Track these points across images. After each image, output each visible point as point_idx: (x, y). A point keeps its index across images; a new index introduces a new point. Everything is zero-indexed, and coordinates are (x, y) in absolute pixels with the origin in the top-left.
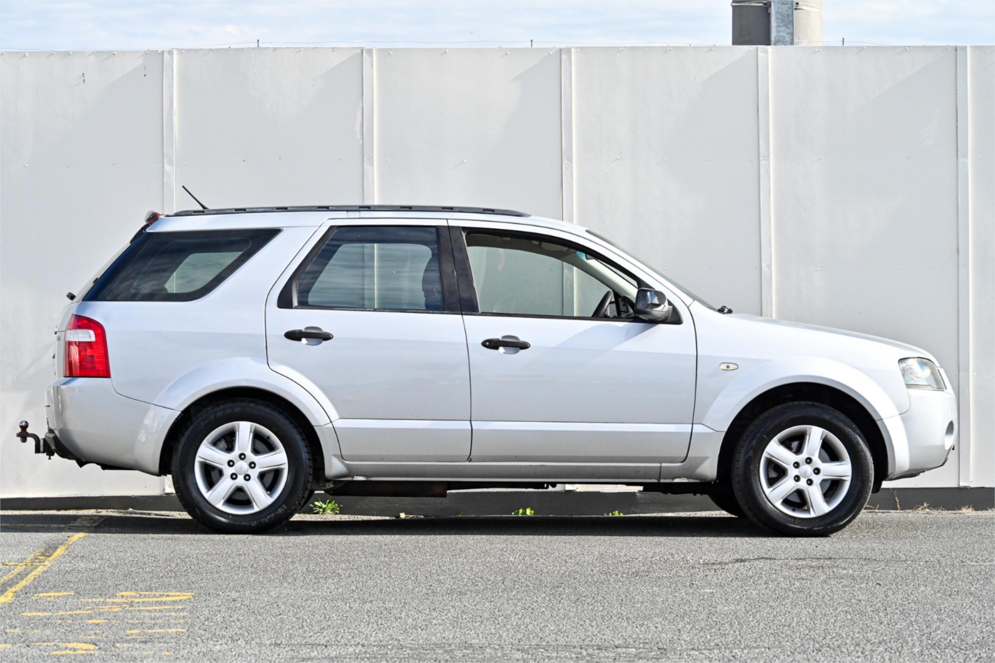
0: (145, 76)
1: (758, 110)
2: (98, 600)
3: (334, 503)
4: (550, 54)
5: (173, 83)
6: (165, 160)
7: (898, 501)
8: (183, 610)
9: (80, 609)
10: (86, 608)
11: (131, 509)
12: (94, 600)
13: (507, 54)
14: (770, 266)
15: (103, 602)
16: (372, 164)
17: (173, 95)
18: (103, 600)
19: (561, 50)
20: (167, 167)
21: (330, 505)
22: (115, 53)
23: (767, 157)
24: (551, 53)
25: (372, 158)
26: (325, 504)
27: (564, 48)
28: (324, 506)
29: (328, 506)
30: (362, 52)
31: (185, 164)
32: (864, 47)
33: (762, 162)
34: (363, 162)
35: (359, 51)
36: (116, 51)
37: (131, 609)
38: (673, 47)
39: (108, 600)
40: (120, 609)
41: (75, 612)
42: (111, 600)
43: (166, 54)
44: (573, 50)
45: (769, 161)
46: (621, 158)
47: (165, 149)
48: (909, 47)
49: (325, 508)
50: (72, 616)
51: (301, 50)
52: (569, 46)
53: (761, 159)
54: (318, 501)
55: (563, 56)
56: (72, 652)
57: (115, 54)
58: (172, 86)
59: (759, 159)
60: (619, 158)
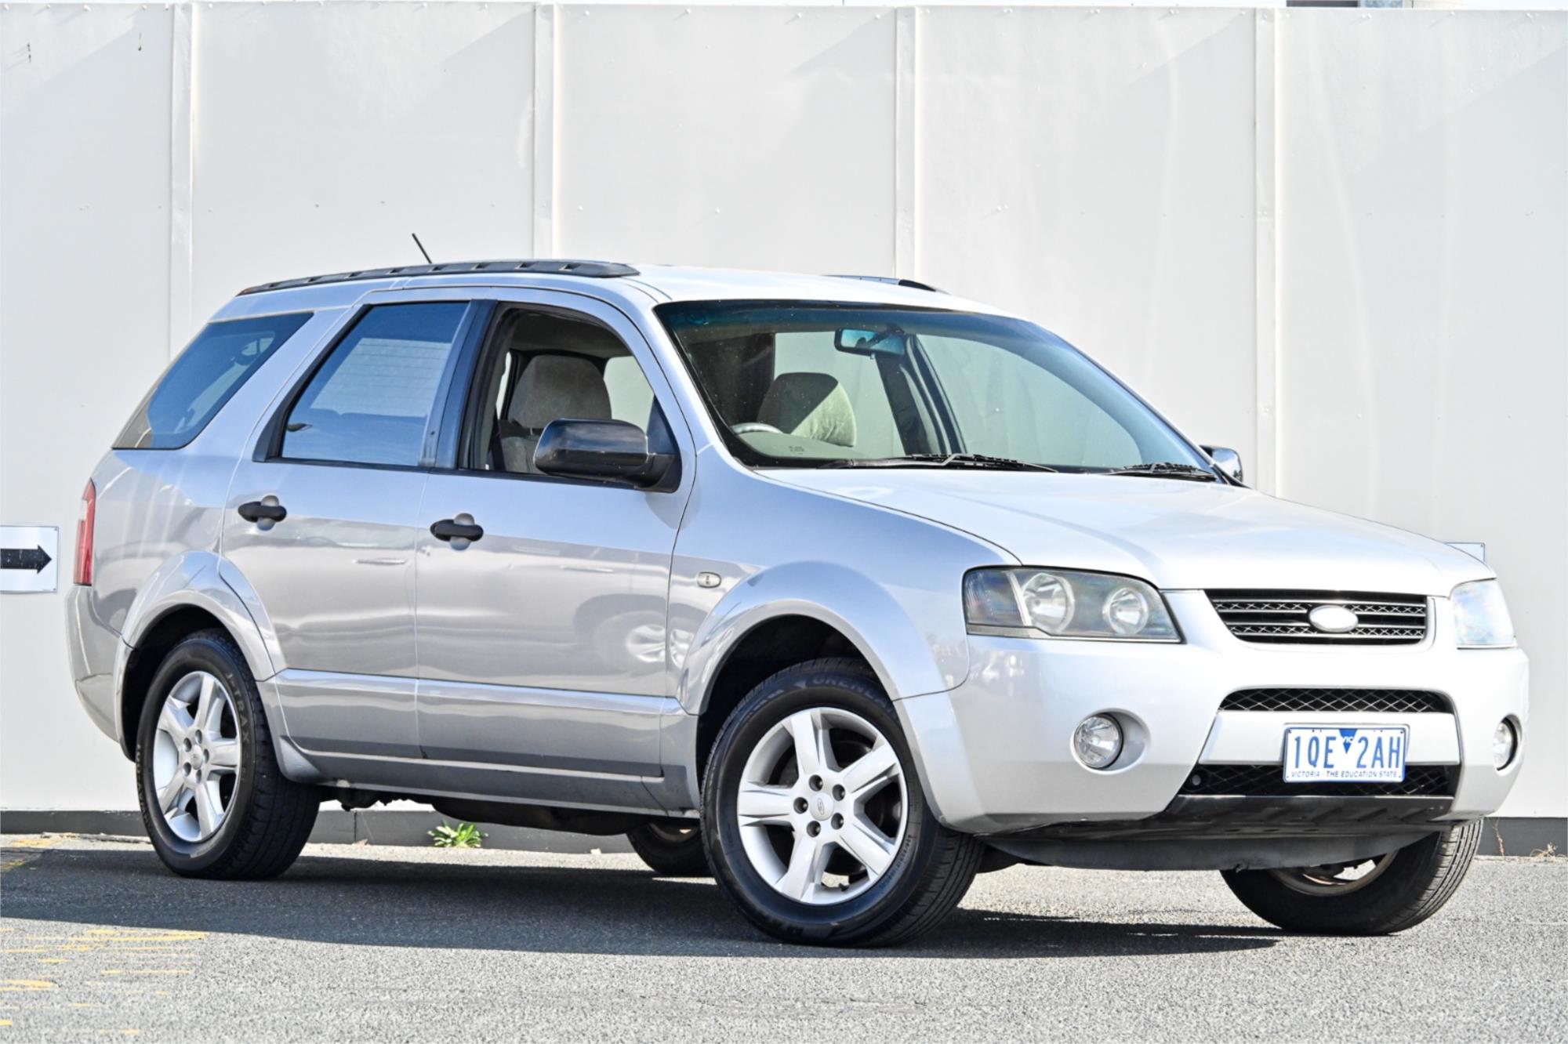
0: (140, 49)
1: (1255, 124)
2: (54, 939)
3: (473, 830)
4: (876, 18)
5: (190, 63)
6: (175, 203)
7: (1501, 840)
8: (188, 951)
9: (26, 947)
10: (36, 946)
11: (102, 834)
12: (47, 938)
13: (798, 17)
14: (1272, 409)
15: (62, 941)
16: (549, 215)
17: (189, 84)
18: (62, 938)
19: (896, 11)
20: (177, 216)
21: (464, 833)
22: (86, 7)
23: (1271, 211)
24: (878, 16)
25: (549, 203)
26: (456, 830)
27: (902, 8)
28: (453, 834)
29: (460, 835)
30: (535, 11)
31: (210, 211)
32: (1449, 11)
33: (1261, 219)
34: (533, 210)
35: (528, 9)
36: (89, 4)
37: (107, 948)
38: (1102, 8)
39: (70, 939)
40: (90, 949)
41: (19, 951)
42: (75, 938)
43: (178, 11)
44: (918, 13)
45: (1274, 217)
46: (1004, 209)
47: (174, 183)
48: (1532, 12)
49: (454, 839)
50: (14, 954)
51: (422, 6)
52: (911, 4)
53: (1259, 213)
54: (443, 826)
55: (900, 24)
56: (19, 989)
57: (86, 10)
58: (189, 68)
59: (1255, 213)
60: (1000, 208)
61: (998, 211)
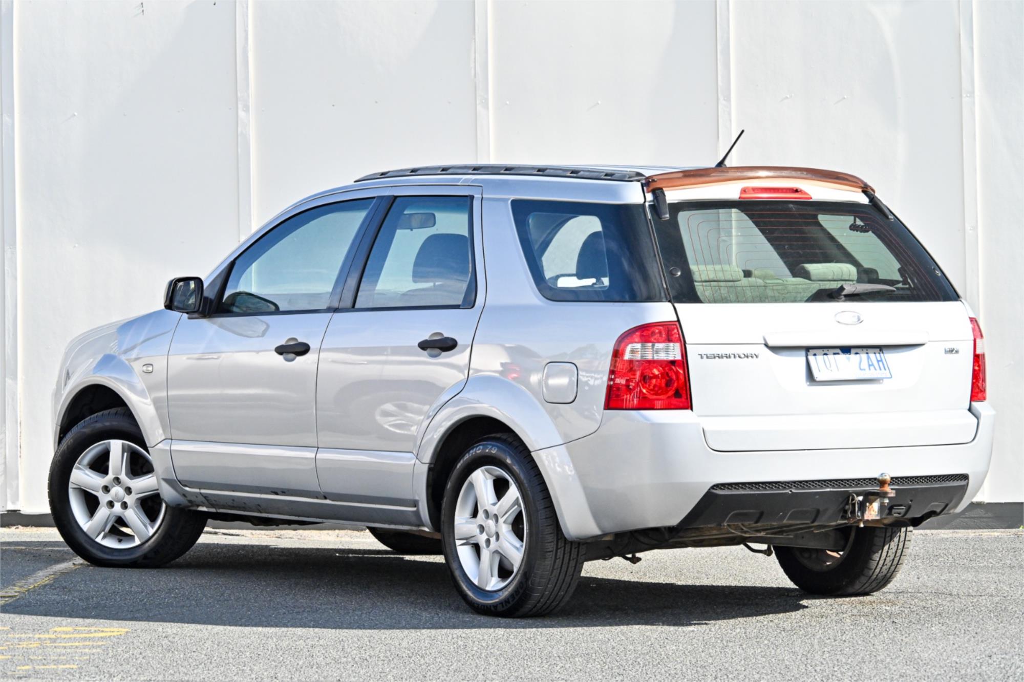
0: (215, 4)
1: (960, 35)
5: (247, 13)
6: (240, 106)
14: (975, 228)
16: (487, 108)
17: (247, 26)
20: (241, 113)
23: (972, 94)
25: (487, 100)
33: (965, 100)
34: (476, 105)
45: (974, 97)
46: (791, 96)
47: (239, 93)
53: (964, 95)
58: (247, 16)
59: (961, 96)
60: (788, 96)
61: (787, 98)
